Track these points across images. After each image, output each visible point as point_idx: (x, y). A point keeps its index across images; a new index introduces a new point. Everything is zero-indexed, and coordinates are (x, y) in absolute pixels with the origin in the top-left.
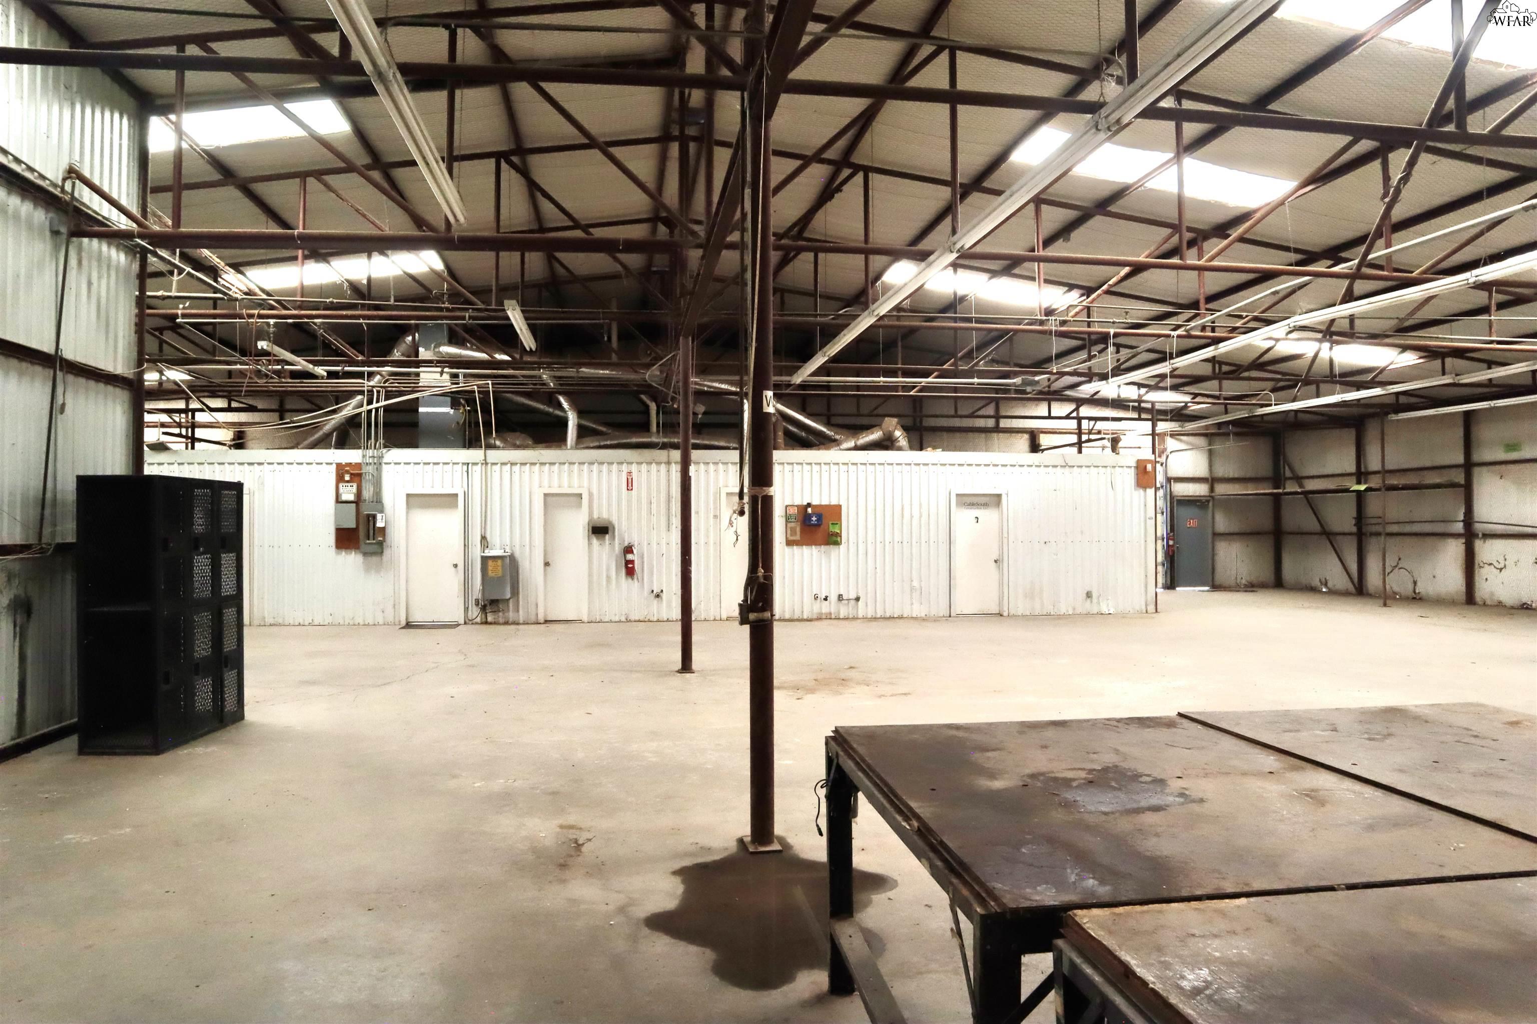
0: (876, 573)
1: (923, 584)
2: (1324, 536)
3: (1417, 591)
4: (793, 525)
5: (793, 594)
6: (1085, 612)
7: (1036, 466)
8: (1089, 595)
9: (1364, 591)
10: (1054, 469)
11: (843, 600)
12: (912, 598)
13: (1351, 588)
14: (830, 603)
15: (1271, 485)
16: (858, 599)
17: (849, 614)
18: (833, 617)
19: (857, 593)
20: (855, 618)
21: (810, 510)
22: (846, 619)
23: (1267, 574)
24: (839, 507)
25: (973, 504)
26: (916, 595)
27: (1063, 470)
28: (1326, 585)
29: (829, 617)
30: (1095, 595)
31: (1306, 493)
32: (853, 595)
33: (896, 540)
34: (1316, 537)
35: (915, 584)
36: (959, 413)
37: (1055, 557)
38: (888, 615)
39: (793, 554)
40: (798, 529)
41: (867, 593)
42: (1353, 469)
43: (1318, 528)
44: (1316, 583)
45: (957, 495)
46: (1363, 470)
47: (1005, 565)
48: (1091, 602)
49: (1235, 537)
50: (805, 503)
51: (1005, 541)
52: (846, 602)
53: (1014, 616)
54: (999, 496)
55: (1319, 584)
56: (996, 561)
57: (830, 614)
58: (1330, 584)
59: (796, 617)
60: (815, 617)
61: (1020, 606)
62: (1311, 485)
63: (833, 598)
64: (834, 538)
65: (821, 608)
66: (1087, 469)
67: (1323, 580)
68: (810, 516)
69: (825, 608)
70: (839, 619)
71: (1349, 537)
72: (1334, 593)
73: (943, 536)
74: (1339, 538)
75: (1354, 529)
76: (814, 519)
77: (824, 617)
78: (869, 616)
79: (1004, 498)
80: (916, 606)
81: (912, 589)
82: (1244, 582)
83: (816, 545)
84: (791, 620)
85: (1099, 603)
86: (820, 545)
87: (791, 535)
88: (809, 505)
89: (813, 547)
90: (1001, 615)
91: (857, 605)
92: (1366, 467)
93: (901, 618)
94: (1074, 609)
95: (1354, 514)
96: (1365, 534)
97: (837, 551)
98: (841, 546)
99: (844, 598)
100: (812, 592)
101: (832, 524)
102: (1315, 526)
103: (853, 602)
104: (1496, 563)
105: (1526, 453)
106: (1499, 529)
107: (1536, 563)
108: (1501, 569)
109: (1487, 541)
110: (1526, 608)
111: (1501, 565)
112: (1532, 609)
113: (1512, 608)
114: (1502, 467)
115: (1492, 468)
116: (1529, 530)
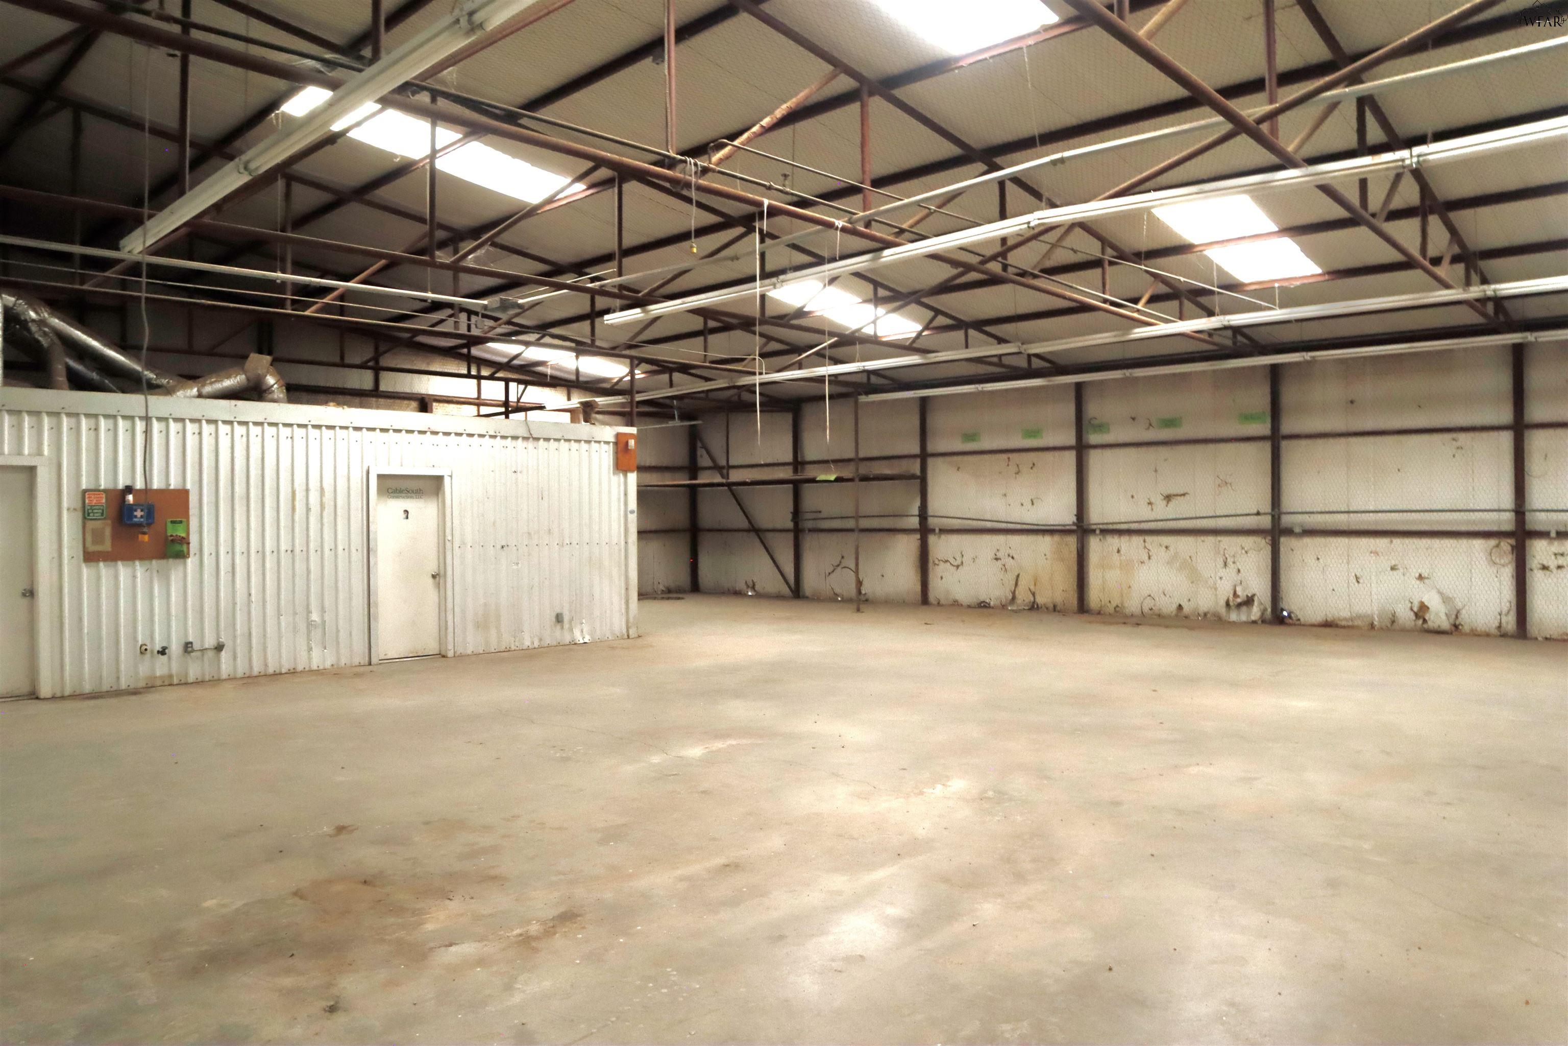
0: (249, 602)
1: (327, 618)
2: (752, 534)
3: (863, 592)
4: (98, 524)
5: (99, 647)
6: (555, 643)
7: (491, 436)
8: (559, 619)
9: (801, 594)
10: (514, 442)
11: (193, 651)
12: (309, 639)
13: (786, 590)
14: (169, 658)
15: (687, 476)
16: (219, 648)
17: (203, 675)
18: (175, 681)
19: (218, 636)
20: (216, 681)
21: (130, 498)
22: (199, 683)
23: (684, 578)
24: (182, 495)
25: (401, 491)
26: (316, 634)
27: (525, 444)
28: (753, 588)
29: (168, 683)
30: (566, 619)
31: (730, 485)
32: (210, 642)
33: (283, 548)
34: (745, 534)
35: (315, 617)
36: (348, 361)
37: (515, 567)
38: (271, 670)
39: (99, 578)
40: (108, 532)
41: (235, 637)
42: (789, 457)
43: (745, 524)
44: (741, 586)
45: (380, 477)
46: (799, 459)
47: (449, 580)
48: (562, 628)
49: (651, 535)
50: (121, 485)
51: (448, 545)
52: (199, 654)
53: (461, 656)
54: (439, 479)
55: (745, 587)
56: (434, 577)
57: (171, 676)
58: (757, 588)
59: (105, 688)
60: (142, 684)
61: (471, 642)
62: (736, 476)
63: (175, 648)
64: (177, 547)
65: (153, 670)
66: (556, 443)
67: (751, 584)
68: (131, 508)
69: (161, 667)
70: (186, 684)
71: (783, 535)
72: (762, 596)
73: (357, 540)
74: (770, 535)
75: (790, 525)
76: (139, 513)
77: (158, 683)
78: (240, 674)
79: (447, 481)
80: (316, 653)
81: (310, 625)
82: (661, 587)
83: (141, 558)
84: (95, 696)
85: (571, 630)
86: (150, 558)
87: (95, 542)
88: (129, 489)
89: (137, 563)
90: (444, 656)
91: (219, 660)
92: (803, 456)
93: (293, 672)
94: (540, 640)
95: (791, 509)
96: (802, 531)
97: (181, 568)
98: (189, 561)
99: (196, 646)
100: (135, 639)
101: (173, 522)
102: (741, 522)
103: (211, 654)
104: (952, 561)
105: (986, 443)
106: (957, 524)
107: (997, 559)
108: (958, 567)
109: (943, 537)
110: (985, 607)
111: (958, 562)
112: (993, 608)
113: (969, 607)
114: (960, 458)
115: (948, 459)
116: (989, 525)
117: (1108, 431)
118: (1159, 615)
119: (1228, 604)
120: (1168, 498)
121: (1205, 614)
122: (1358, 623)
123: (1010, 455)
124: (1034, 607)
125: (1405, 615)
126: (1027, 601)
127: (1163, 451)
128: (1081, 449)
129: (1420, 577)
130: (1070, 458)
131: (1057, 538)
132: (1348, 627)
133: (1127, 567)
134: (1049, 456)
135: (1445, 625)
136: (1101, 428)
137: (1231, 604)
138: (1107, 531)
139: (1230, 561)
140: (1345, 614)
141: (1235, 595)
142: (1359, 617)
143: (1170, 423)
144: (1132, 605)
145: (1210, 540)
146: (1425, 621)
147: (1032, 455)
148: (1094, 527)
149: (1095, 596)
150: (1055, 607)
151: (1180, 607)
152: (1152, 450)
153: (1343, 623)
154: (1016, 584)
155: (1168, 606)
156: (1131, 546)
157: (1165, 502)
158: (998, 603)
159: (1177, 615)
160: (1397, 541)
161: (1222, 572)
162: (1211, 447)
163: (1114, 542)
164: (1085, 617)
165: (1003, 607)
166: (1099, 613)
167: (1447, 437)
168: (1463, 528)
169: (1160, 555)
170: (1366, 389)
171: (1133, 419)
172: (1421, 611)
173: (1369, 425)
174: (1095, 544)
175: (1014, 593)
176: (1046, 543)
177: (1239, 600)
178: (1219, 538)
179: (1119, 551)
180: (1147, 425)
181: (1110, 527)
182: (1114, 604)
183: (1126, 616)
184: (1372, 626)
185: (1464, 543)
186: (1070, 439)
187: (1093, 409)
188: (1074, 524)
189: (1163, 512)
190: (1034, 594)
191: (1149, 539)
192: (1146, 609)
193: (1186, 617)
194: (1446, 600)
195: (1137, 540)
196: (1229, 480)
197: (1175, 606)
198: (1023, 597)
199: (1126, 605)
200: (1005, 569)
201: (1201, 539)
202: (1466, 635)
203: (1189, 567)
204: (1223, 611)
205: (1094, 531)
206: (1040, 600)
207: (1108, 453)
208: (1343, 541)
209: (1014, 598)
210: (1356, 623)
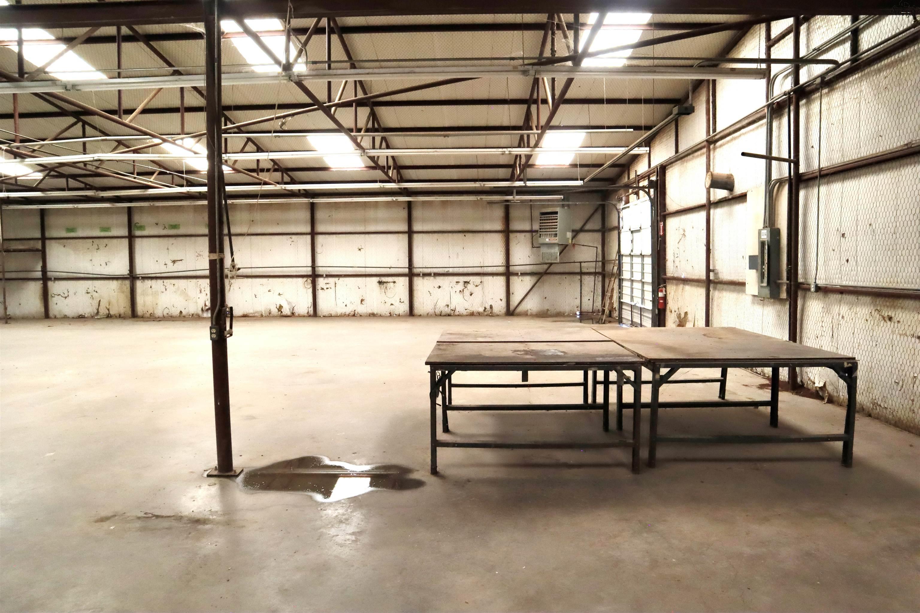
3: (9, 313)
104: (62, 294)
105: (80, 234)
106: (64, 275)
107: (88, 293)
108: (66, 298)
109: (56, 282)
110: (82, 317)
111: (66, 295)
112: (86, 318)
113: (73, 318)
114: (65, 241)
115: (58, 241)
116: (82, 275)
117: (144, 230)
118: (171, 317)
119: (202, 310)
120: (174, 262)
121: (193, 315)
122: (256, 314)
123: (94, 240)
124: (109, 316)
125: (275, 311)
126: (105, 313)
127: (172, 240)
128: (131, 238)
129: (279, 294)
130: (126, 242)
131: (120, 282)
132: (254, 317)
133: (156, 294)
134: (115, 241)
135: (289, 313)
136: (142, 228)
137: (204, 309)
138: (145, 278)
139: (203, 290)
140: (251, 311)
141: (205, 305)
142: (256, 312)
143: (175, 227)
144: (159, 313)
145: (194, 281)
146: (281, 312)
147: (106, 240)
148: (138, 276)
149: (140, 309)
150: (120, 315)
151: (181, 312)
152: (166, 239)
153: (251, 315)
154: (99, 305)
155: (176, 312)
156: (157, 285)
157: (172, 264)
158: (89, 315)
159: (179, 316)
160: (271, 280)
161: (200, 295)
162: (193, 238)
163: (149, 283)
164: (136, 319)
165: (92, 317)
166: (142, 317)
167: (289, 237)
168: (295, 274)
169: (170, 288)
170: (258, 215)
171: (157, 224)
172: (280, 308)
173: (259, 231)
174: (139, 284)
175: (98, 310)
176: (114, 284)
177: (207, 308)
178: (198, 280)
179: (151, 287)
180: (163, 228)
181: (147, 276)
182: (150, 312)
183: (156, 318)
184: (262, 316)
185: (295, 280)
186: (124, 232)
187: (137, 218)
188: (128, 274)
189: (172, 268)
190: (108, 310)
191: (166, 281)
192: (165, 314)
193: (184, 317)
194: (289, 303)
195: (160, 282)
196: (201, 253)
197: (179, 312)
198: (103, 311)
199: (155, 312)
200: (92, 297)
201: (189, 280)
202: (297, 316)
203: (184, 293)
204: (200, 312)
205: (138, 278)
206: (112, 313)
207: (145, 240)
208: (250, 280)
209: (98, 313)
210: (256, 315)
